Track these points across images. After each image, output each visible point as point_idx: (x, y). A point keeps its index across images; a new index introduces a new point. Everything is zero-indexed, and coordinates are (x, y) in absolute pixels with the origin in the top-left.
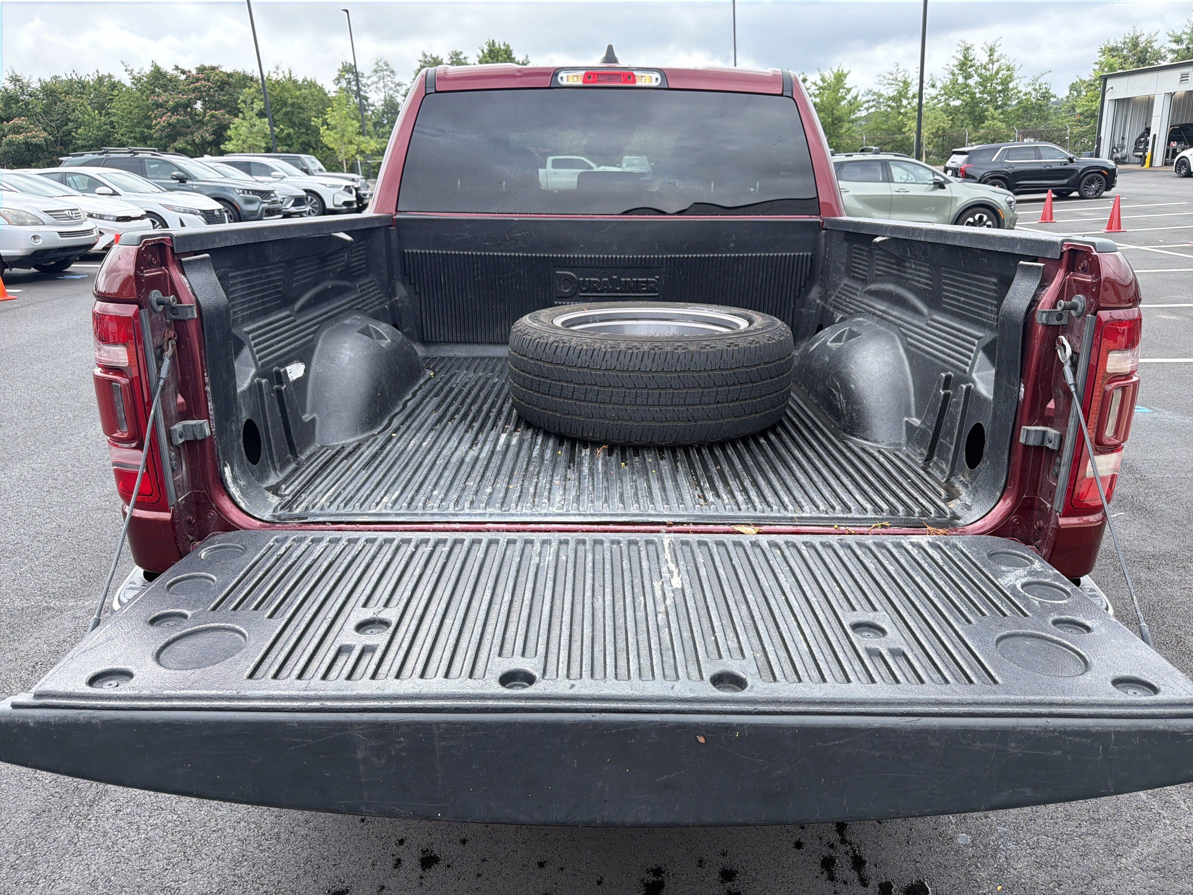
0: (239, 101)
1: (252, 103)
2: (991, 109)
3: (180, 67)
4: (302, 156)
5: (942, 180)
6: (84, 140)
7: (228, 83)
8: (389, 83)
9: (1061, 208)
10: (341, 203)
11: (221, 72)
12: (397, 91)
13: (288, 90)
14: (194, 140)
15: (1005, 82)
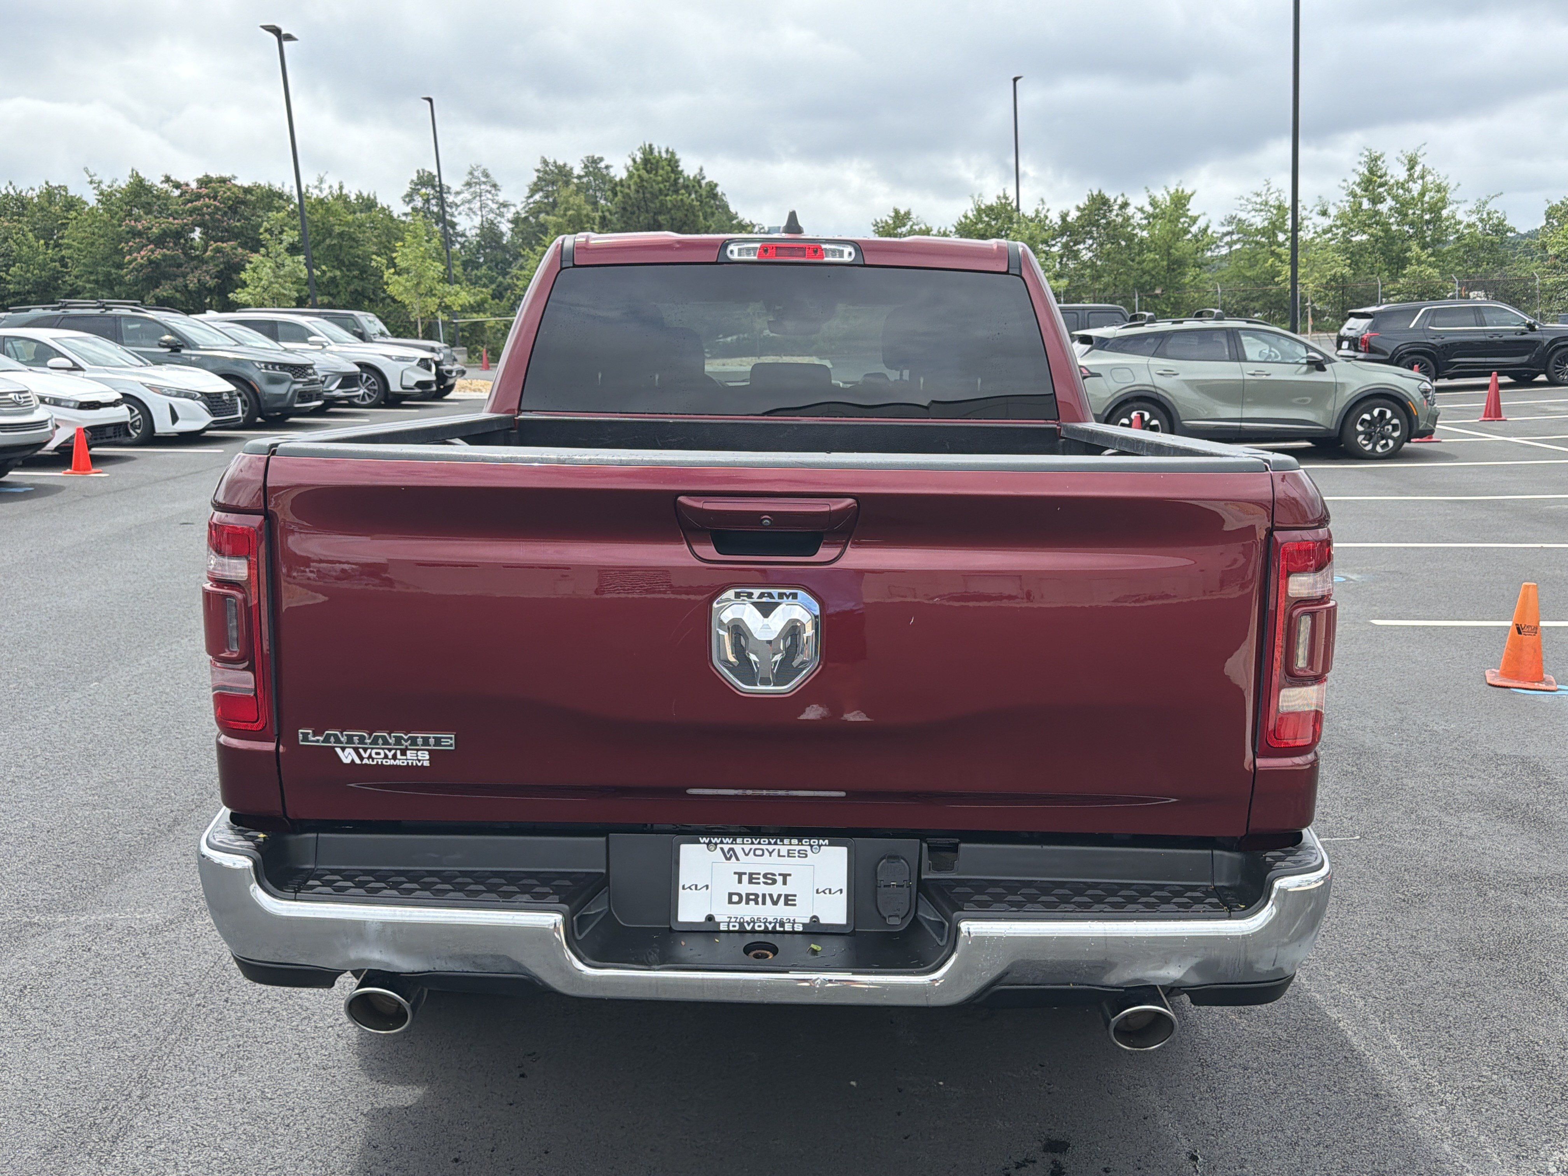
0: (262, 230)
1: (281, 233)
2: (1416, 249)
3: (173, 178)
4: (356, 313)
5: (1320, 357)
6: (19, 283)
7: (244, 202)
8: (490, 202)
9: (1511, 399)
10: (412, 384)
11: (235, 186)
12: (501, 215)
13: (335, 214)
14: (186, 286)
15: (1435, 209)
